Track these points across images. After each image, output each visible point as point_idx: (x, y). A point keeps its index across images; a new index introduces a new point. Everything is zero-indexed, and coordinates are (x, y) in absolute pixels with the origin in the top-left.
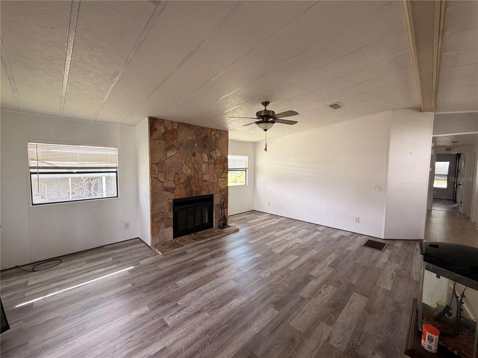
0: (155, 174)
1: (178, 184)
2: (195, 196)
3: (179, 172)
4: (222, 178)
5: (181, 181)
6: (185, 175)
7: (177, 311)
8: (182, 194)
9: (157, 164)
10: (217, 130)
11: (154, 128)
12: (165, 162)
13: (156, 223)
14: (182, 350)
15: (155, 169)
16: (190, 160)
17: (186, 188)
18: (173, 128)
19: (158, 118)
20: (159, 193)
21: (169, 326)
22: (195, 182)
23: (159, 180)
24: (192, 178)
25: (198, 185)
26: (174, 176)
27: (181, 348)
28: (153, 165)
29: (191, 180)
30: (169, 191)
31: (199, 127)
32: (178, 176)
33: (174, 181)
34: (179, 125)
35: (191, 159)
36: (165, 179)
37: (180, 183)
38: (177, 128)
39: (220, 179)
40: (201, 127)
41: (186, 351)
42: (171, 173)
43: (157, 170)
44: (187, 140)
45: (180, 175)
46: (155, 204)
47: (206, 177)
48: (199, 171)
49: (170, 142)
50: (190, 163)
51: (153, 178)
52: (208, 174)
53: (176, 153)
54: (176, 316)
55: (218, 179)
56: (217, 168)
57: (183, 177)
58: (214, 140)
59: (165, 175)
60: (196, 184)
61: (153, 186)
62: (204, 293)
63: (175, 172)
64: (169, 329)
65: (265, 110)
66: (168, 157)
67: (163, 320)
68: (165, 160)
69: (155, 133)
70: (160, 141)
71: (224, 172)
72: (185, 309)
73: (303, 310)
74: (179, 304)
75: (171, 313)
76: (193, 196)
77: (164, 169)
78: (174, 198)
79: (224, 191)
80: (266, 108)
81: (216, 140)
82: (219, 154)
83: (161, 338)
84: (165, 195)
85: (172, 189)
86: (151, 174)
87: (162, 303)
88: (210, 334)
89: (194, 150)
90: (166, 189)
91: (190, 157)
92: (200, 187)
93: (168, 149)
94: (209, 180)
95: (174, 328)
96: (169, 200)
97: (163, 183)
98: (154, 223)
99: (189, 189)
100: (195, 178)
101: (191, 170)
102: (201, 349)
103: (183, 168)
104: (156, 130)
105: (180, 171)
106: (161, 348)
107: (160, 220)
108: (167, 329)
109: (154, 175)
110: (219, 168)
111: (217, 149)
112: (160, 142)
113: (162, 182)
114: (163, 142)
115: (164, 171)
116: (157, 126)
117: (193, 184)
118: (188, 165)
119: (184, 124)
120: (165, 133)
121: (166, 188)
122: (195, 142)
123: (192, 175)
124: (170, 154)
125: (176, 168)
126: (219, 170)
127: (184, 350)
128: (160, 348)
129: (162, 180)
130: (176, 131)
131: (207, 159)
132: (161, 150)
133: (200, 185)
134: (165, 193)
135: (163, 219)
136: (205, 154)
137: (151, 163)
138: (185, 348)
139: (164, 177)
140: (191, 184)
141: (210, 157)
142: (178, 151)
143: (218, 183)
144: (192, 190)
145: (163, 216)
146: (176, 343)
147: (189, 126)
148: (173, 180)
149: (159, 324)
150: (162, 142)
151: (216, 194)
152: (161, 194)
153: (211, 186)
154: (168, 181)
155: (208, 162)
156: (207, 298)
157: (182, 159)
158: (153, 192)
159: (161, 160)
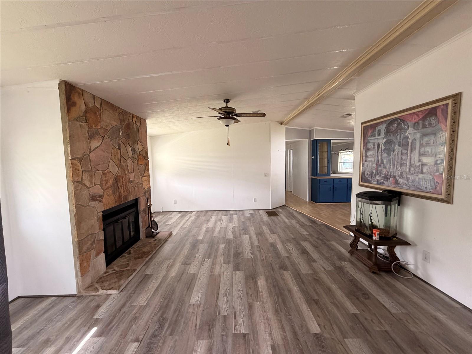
0: (78, 176)
1: (107, 189)
2: (124, 203)
3: (106, 172)
4: (145, 177)
5: (109, 185)
6: (112, 176)
7: (233, 320)
8: (111, 202)
9: (80, 160)
10: (137, 117)
11: (72, 101)
12: (90, 156)
13: (85, 252)
14: (284, 335)
15: (77, 168)
16: (115, 155)
17: (114, 192)
18: (95, 106)
19: (75, 85)
20: (85, 205)
21: (248, 332)
22: (123, 184)
23: (84, 185)
24: (120, 179)
25: (126, 188)
26: (101, 177)
27: (281, 334)
28: (74, 162)
29: (119, 181)
30: (97, 200)
31: (122, 111)
32: (105, 177)
33: (102, 185)
34: (103, 103)
35: (117, 153)
36: (91, 183)
37: (108, 188)
38: (100, 107)
39: (144, 178)
40: (123, 110)
41: (287, 332)
42: (97, 173)
43: (81, 169)
44: (111, 126)
45: (108, 175)
46: (81, 223)
47: (132, 177)
48: (125, 169)
49: (94, 127)
50: (116, 158)
51: (77, 182)
52: (134, 172)
53: (101, 143)
54: (239, 322)
55: (142, 178)
56: (140, 165)
57: (111, 178)
58: (135, 129)
59: (91, 177)
60: (124, 186)
61: (77, 196)
62: (230, 292)
63: (102, 172)
64: (251, 334)
65: (227, 107)
66: (92, 148)
67: (235, 335)
68: (90, 153)
69: (73, 109)
70: (81, 123)
71: (146, 169)
72: (238, 313)
73: (297, 263)
74: (226, 314)
75: (232, 325)
76: (122, 203)
77: (89, 166)
78: (103, 209)
79: (147, 192)
80: (227, 105)
81: (137, 130)
82: (141, 148)
83: (258, 344)
84: (93, 207)
85: (100, 197)
86: (74, 176)
87: (209, 326)
88: (281, 311)
89: (119, 140)
90: (93, 198)
91: (116, 150)
92: (128, 190)
93: (91, 137)
94: (135, 181)
95: (254, 330)
96: (99, 214)
97: (90, 189)
98: (83, 253)
99: (118, 194)
100: (122, 179)
101: (118, 168)
102: (292, 323)
103: (110, 166)
104: (74, 104)
105: (107, 169)
106: (271, 349)
107: (90, 246)
108: (251, 337)
109: (77, 178)
110: (142, 165)
111: (138, 141)
112: (82, 125)
113: (88, 188)
114: (86, 125)
115: (90, 170)
116: (75, 98)
117: (121, 187)
118: (115, 161)
119: (108, 103)
120: (86, 112)
121: (94, 196)
122: (119, 129)
123: (119, 175)
124: (95, 144)
125: (102, 165)
126: (142, 167)
127: (285, 334)
128: (269, 350)
129: (87, 183)
130: (99, 110)
131: (132, 153)
132: (84, 137)
133: (128, 188)
134: (93, 204)
135: (92, 244)
136: (129, 146)
137: (72, 158)
138: (283, 332)
139: (89, 180)
140: (119, 188)
141: (134, 151)
142: (103, 140)
143: (142, 183)
144: (120, 195)
145: (93, 240)
146: (273, 335)
147: (113, 107)
148: (100, 184)
149: (238, 339)
150: (84, 124)
151: (141, 197)
152: (88, 206)
153: (136, 188)
154: (95, 185)
155: (132, 157)
156: (239, 294)
157: (108, 153)
158: (78, 205)
159: (85, 154)
